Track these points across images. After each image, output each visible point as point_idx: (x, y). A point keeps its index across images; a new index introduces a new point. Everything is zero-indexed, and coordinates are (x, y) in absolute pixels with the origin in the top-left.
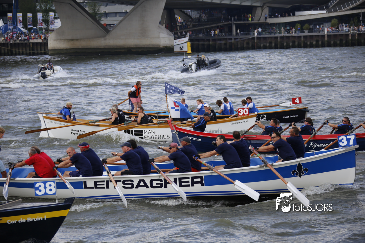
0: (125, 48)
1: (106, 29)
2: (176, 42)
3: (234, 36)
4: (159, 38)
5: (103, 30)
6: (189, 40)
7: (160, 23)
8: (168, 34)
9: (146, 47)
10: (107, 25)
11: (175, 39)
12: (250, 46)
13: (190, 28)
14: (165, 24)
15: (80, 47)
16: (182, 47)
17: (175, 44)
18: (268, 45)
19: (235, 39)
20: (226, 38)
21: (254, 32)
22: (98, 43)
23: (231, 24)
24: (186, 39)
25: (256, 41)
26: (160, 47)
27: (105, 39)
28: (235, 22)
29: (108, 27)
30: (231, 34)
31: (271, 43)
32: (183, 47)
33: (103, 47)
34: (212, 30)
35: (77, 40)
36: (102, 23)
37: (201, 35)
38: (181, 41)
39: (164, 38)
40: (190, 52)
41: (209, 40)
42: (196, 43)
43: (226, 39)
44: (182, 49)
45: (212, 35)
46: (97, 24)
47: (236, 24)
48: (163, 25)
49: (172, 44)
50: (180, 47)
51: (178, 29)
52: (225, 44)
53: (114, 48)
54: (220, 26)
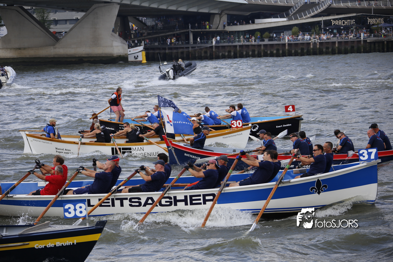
0: (76, 57)
1: (56, 37)
2: (130, 51)
3: (191, 44)
4: (112, 46)
5: (52, 38)
6: (144, 48)
7: (113, 31)
8: (122, 42)
9: (98, 56)
10: (56, 33)
11: (129, 48)
12: (208, 55)
13: (145, 36)
14: (119, 32)
15: (28, 56)
16: (136, 57)
17: (129, 53)
18: (227, 54)
19: (192, 47)
20: (183, 46)
21: (212, 40)
22: (47, 52)
23: (188, 32)
24: (141, 48)
25: (214, 50)
26: (113, 56)
27: (55, 48)
28: (192, 30)
29: (57, 35)
30: (188, 43)
31: (229, 52)
32: (138, 56)
33: (52, 57)
34: (168, 39)
35: (25, 49)
36: (52, 30)
37: (156, 44)
38: (136, 50)
39: (117, 46)
40: (145, 61)
41: (165, 49)
42: (151, 51)
43: (183, 48)
44: (136, 59)
45: (168, 43)
46: (45, 32)
47: (193, 32)
48: (116, 33)
49: (126, 53)
50: (135, 57)
51: (133, 37)
52: (182, 53)
53: (64, 57)
54: (177, 34)
